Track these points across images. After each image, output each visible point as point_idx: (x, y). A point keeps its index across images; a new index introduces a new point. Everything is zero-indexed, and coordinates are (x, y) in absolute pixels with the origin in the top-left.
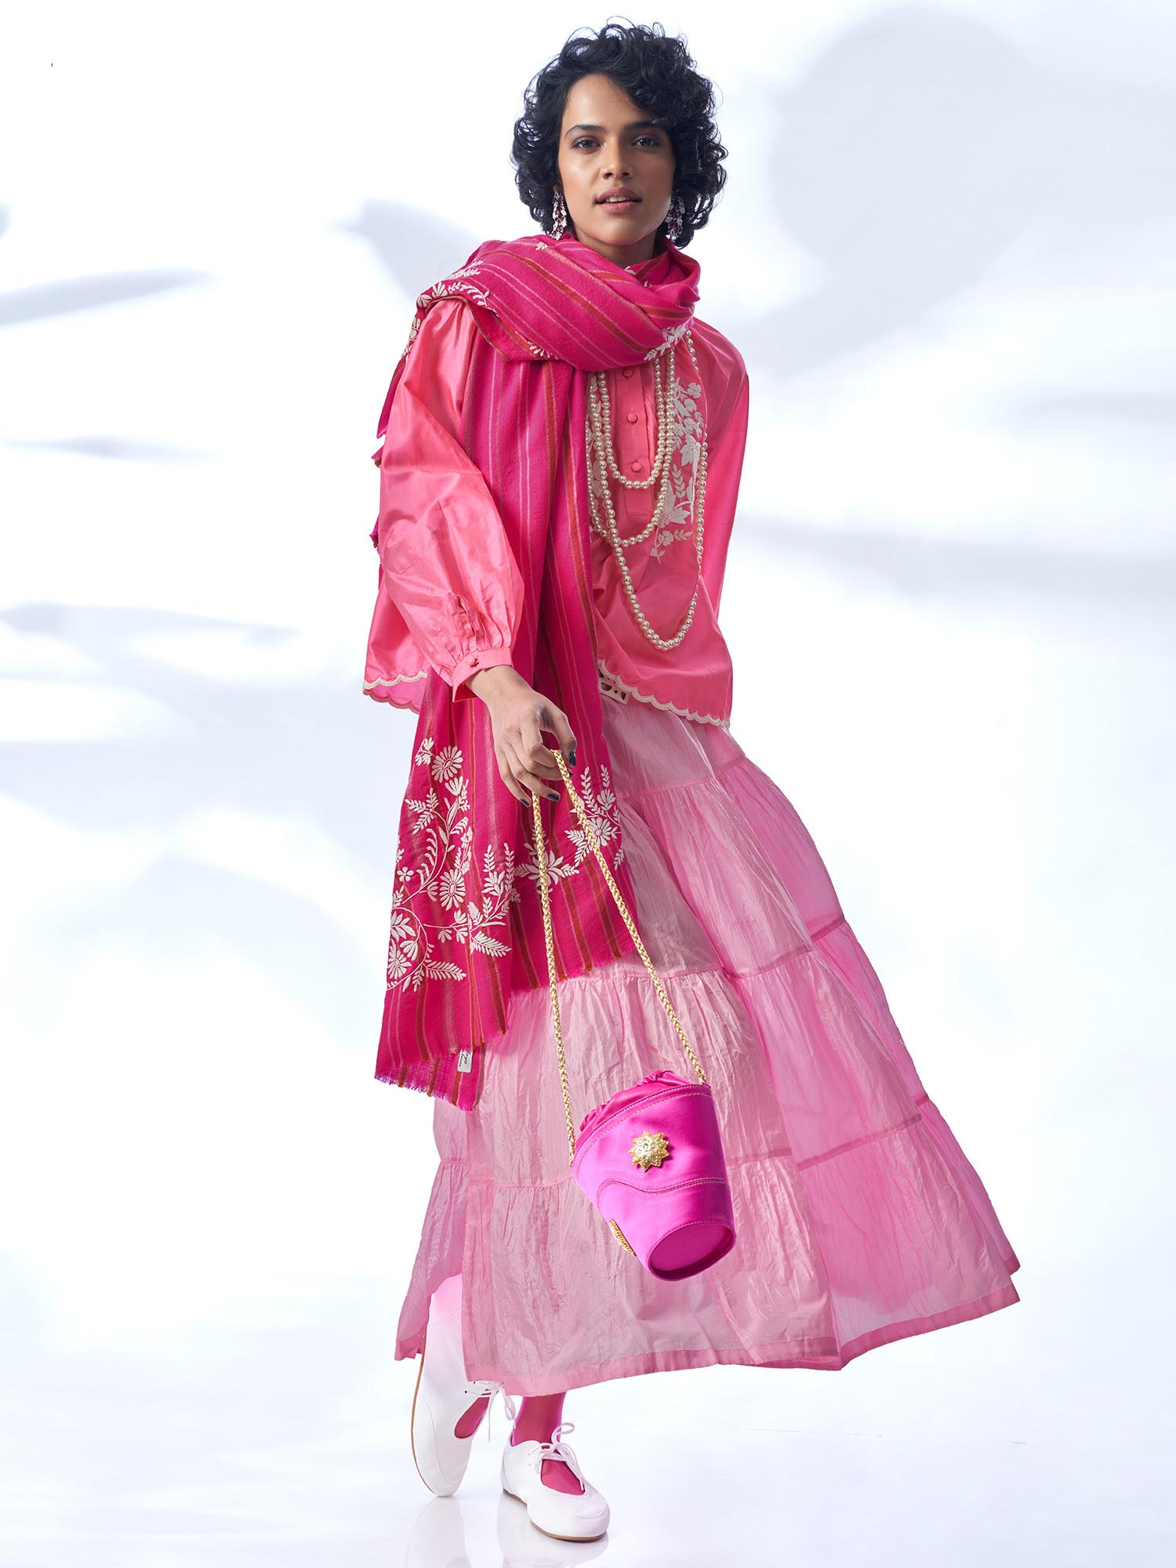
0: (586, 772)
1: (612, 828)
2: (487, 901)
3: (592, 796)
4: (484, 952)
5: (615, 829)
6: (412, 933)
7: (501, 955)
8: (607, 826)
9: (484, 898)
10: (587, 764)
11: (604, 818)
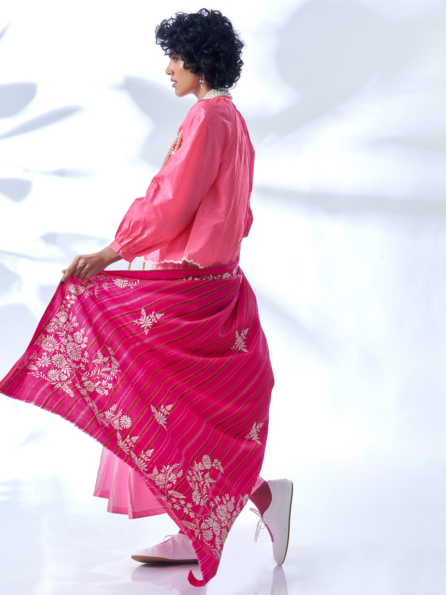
6: (69, 374)
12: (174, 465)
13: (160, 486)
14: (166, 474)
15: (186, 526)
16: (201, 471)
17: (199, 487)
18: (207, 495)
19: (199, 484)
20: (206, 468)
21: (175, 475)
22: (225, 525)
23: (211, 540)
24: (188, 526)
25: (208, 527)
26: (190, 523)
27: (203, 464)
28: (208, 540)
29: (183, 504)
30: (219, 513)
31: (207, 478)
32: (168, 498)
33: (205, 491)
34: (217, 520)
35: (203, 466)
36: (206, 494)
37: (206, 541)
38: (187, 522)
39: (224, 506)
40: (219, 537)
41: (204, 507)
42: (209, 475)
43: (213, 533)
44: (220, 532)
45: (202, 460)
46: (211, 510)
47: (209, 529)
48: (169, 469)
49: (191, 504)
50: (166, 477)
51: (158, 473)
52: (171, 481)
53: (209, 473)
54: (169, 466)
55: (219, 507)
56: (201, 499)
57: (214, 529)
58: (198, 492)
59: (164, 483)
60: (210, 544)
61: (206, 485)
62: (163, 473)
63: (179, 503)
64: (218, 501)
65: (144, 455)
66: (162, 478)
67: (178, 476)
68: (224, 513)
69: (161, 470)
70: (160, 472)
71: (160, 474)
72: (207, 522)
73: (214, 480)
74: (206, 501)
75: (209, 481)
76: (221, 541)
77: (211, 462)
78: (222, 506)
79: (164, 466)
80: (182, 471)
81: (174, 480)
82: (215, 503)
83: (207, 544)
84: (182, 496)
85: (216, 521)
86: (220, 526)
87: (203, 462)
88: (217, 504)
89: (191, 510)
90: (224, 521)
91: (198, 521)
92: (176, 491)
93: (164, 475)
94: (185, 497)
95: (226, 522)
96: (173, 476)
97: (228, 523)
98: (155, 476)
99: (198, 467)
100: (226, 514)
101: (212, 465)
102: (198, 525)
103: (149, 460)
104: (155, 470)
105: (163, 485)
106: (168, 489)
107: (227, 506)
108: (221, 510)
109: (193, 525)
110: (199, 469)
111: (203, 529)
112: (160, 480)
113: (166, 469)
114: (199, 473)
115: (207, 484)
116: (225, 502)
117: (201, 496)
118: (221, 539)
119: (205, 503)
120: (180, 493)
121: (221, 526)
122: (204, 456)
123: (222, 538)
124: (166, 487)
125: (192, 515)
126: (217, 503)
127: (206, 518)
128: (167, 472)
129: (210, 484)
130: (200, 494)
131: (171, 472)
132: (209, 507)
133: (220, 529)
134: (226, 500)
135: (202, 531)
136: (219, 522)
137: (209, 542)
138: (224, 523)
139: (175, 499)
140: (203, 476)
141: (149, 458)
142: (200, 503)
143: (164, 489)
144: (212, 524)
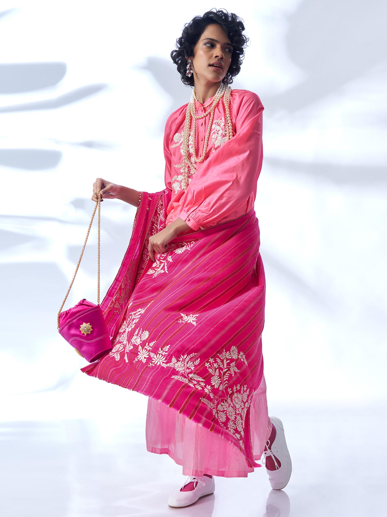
12: (191, 355)
13: (180, 371)
14: (184, 362)
15: (206, 404)
16: (227, 360)
17: (220, 373)
18: (227, 382)
19: (221, 371)
20: (233, 358)
21: (192, 363)
22: (239, 413)
23: (224, 421)
24: (208, 404)
25: (223, 410)
26: (210, 402)
27: (230, 353)
28: (222, 421)
29: (203, 385)
30: (234, 400)
31: (233, 367)
32: (189, 380)
33: (227, 377)
34: (233, 406)
35: (230, 355)
36: (226, 380)
37: (220, 422)
38: (208, 400)
39: (240, 395)
40: (233, 422)
41: (223, 392)
42: (235, 364)
43: (227, 416)
44: (235, 418)
45: (230, 350)
46: (229, 396)
47: (224, 411)
48: (187, 357)
49: (210, 386)
50: (185, 364)
51: (177, 361)
52: (189, 368)
53: (235, 362)
54: (186, 355)
55: (235, 395)
56: (220, 384)
57: (227, 413)
58: (218, 377)
59: (184, 369)
60: (223, 425)
61: (230, 373)
62: (181, 361)
63: (200, 384)
64: (237, 389)
65: (162, 351)
66: (181, 365)
67: (195, 364)
68: (239, 401)
69: (179, 359)
70: (178, 361)
71: (179, 362)
72: (222, 405)
73: (238, 370)
74: (225, 386)
75: (234, 370)
76: (235, 426)
77: (237, 354)
78: (238, 394)
79: (182, 356)
80: (199, 359)
81: (192, 367)
82: (232, 390)
83: (221, 425)
84: (201, 379)
85: (231, 406)
86: (234, 412)
87: (231, 352)
88: (235, 392)
89: (210, 391)
90: (238, 409)
91: (216, 402)
92: (196, 375)
93: (182, 363)
94: (204, 380)
95: (240, 410)
96: (190, 364)
97: (242, 411)
98: (174, 364)
99: (225, 355)
100: (241, 403)
101: (238, 356)
102: (215, 405)
103: (166, 353)
104: (174, 360)
105: (183, 370)
106: (188, 373)
107: (242, 396)
108: (237, 398)
109: (212, 404)
110: (226, 357)
111: (219, 410)
112: (179, 366)
113: (183, 358)
114: (225, 361)
115: (231, 371)
116: (242, 392)
117: (221, 382)
118: (235, 424)
119: (224, 388)
120: (199, 377)
121: (236, 412)
122: (233, 346)
123: (237, 423)
124: (186, 371)
125: (212, 396)
126: (235, 390)
127: (222, 401)
128: (185, 360)
129: (235, 372)
130: (219, 379)
131: (188, 360)
132: (227, 393)
133: (235, 415)
134: (244, 390)
135: (218, 411)
136: (234, 408)
137: (223, 423)
138: (239, 411)
139: (196, 381)
140: (228, 364)
141: (166, 352)
142: (219, 388)
143: (185, 373)
144: (226, 408)
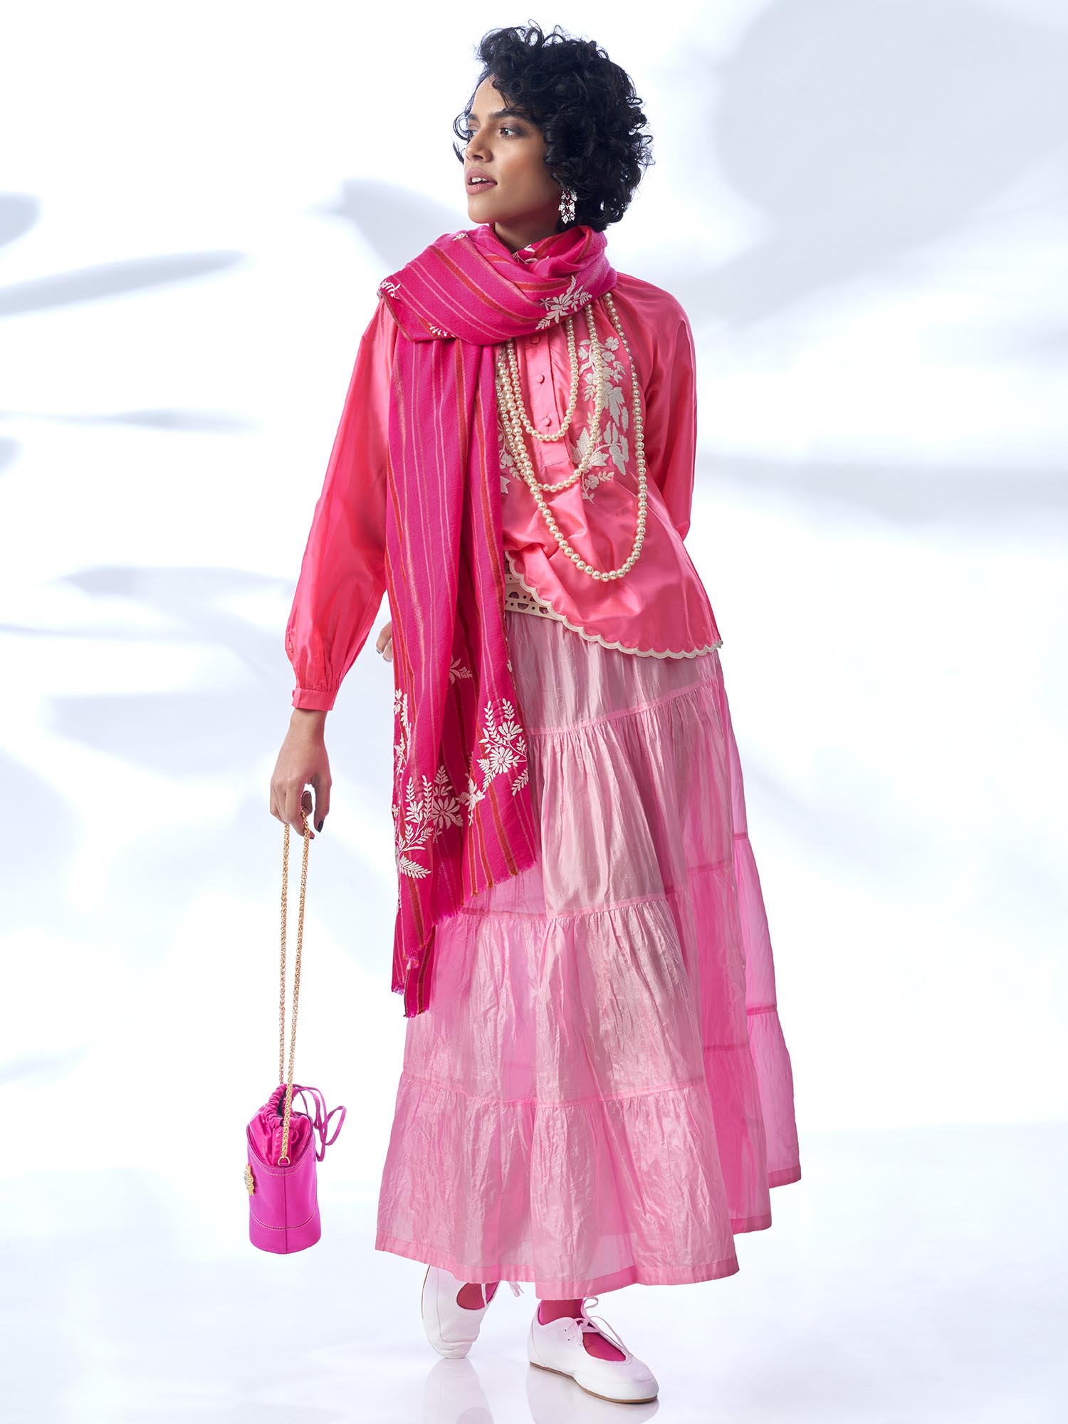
0: (489, 706)
1: (514, 757)
2: (409, 828)
3: (494, 727)
4: (406, 874)
5: (517, 757)
7: (421, 877)
8: (509, 755)
9: (407, 825)
10: (489, 699)
11: (506, 748)
